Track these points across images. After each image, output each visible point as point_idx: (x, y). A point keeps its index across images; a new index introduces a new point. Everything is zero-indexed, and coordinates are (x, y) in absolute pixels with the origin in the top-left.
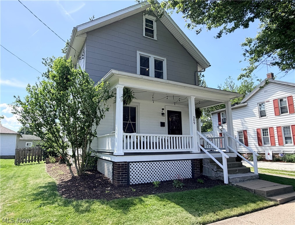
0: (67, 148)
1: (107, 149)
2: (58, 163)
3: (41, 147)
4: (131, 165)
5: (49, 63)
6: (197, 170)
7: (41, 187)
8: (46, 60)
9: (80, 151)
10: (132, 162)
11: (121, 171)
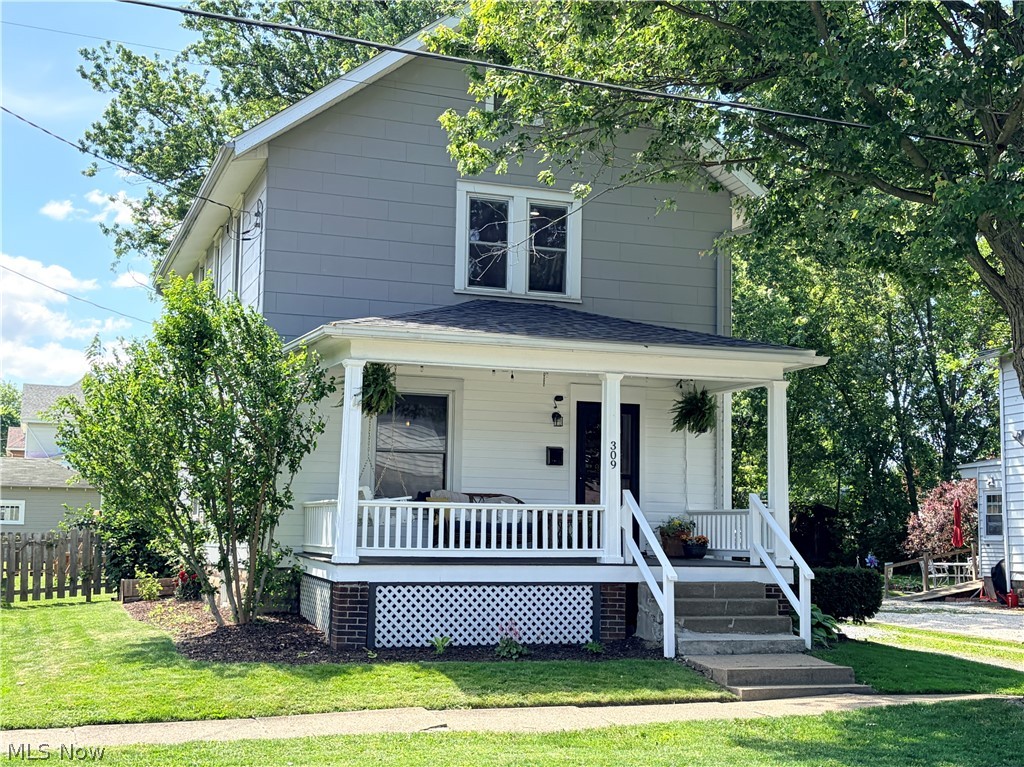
0: (203, 541)
1: (324, 545)
2: (168, 601)
3: (99, 531)
4: (380, 591)
5: (114, 73)
6: (614, 618)
7: (132, 646)
8: (101, 61)
9: (243, 551)
10: (385, 585)
11: (349, 609)
